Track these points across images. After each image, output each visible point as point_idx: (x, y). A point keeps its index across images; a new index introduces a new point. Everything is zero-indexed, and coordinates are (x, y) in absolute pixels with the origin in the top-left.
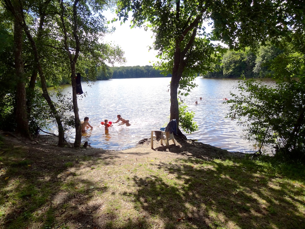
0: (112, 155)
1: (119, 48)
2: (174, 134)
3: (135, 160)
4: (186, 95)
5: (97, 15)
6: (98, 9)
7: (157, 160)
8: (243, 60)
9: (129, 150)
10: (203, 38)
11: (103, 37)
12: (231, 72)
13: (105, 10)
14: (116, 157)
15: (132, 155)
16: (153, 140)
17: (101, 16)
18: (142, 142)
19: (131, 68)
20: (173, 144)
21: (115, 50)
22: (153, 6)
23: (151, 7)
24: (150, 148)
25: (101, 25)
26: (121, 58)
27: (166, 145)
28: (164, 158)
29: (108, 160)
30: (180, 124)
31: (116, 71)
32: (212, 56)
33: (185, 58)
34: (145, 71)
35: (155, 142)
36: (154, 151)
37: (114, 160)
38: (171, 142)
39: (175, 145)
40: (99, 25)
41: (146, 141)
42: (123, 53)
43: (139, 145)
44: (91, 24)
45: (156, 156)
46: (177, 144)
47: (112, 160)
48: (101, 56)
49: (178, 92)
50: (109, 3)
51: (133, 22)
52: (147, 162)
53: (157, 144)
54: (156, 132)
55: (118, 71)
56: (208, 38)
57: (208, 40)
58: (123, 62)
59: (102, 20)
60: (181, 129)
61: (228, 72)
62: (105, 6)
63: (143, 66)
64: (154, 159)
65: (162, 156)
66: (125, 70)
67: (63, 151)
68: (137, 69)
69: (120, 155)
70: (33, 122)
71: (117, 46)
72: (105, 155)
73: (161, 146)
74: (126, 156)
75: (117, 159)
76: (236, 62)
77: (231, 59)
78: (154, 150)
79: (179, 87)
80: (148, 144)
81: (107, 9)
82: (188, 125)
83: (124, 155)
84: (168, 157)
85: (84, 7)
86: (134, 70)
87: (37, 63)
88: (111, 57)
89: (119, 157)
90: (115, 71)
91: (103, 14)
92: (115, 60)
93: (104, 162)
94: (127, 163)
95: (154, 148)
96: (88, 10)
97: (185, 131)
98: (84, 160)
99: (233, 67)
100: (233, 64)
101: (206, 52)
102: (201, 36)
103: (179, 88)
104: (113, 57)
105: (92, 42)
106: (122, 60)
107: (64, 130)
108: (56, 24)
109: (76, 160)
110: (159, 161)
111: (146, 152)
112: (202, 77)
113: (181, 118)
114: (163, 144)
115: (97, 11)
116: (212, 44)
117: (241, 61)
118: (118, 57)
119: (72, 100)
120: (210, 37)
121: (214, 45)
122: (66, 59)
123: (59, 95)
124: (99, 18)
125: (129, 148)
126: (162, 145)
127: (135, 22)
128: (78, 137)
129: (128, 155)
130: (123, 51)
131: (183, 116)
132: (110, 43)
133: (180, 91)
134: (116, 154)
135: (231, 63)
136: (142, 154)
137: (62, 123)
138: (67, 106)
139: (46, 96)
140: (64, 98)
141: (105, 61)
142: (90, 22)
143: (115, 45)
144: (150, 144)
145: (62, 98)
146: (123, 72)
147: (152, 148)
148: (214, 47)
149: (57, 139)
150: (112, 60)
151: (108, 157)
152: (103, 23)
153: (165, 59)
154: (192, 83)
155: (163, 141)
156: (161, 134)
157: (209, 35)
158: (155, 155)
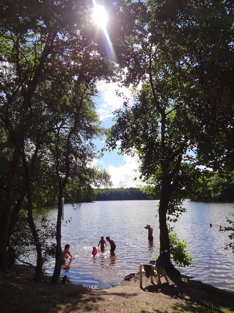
0: (95, 297)
1: (106, 172)
2: (166, 269)
3: (123, 305)
4: (175, 221)
5: (87, 143)
6: (88, 138)
7: (149, 306)
8: (231, 183)
9: (114, 288)
10: (188, 163)
11: (91, 162)
12: (220, 194)
13: (94, 139)
14: (100, 299)
15: (118, 297)
16: (141, 277)
17: (91, 144)
18: (128, 278)
19: (115, 190)
20: (166, 282)
21: (101, 174)
22: (140, 135)
23: (137, 137)
24: (138, 287)
25: (90, 151)
26: (107, 182)
27: (157, 283)
28: (157, 302)
29: (90, 303)
30: (172, 256)
31: (100, 193)
32: (200, 180)
33: (172, 183)
34: (129, 194)
35: (144, 278)
36: (144, 292)
37: (97, 303)
38: (163, 280)
39: (168, 283)
40: (88, 152)
41: (133, 277)
42: (110, 177)
43: (125, 282)
44: (81, 150)
45: (147, 299)
46: (171, 283)
47: (95, 303)
48: (88, 180)
49: (167, 218)
50: (98, 133)
51: (121, 149)
52: (138, 309)
53: (147, 282)
54: (145, 266)
55: (102, 193)
56: (193, 162)
57: (194, 165)
58: (109, 186)
59: (92, 147)
60: (173, 263)
61: (217, 195)
62: (95, 135)
63: (127, 189)
64: (145, 303)
65: (154, 299)
66: (109, 192)
67: (39, 288)
68: (120, 192)
69: (104, 296)
70: (11, 249)
71: (104, 170)
72: (86, 296)
73: (151, 284)
74: (112, 298)
75: (100, 303)
76: (223, 184)
77: (217, 181)
78: (144, 290)
79: (168, 212)
80: (136, 281)
81: (96, 138)
82: (181, 257)
83: (109, 296)
84: (162, 302)
85: (76, 137)
86: (118, 192)
87: (28, 187)
88: (97, 180)
89: (103, 300)
90: (98, 193)
91: (92, 142)
92: (102, 183)
93: (85, 305)
94: (113, 309)
95: (144, 287)
96: (79, 139)
97: (178, 264)
98: (62, 303)
99: (221, 190)
100: (221, 187)
101: (194, 177)
102: (186, 162)
103: (168, 214)
104: (99, 180)
105: (80, 167)
106: (108, 184)
107: (43, 260)
108: (49, 151)
109: (54, 302)
110: (151, 307)
111: (134, 292)
112: (189, 200)
113: (173, 248)
114: (154, 282)
115: (87, 140)
116: (198, 169)
117: (229, 183)
118: (104, 181)
119: (56, 225)
120: (195, 162)
121: (201, 170)
122: (54, 182)
123: (44, 220)
124: (89, 145)
125: (113, 286)
126: (152, 282)
127: (122, 150)
128: (57, 269)
129: (113, 296)
130: (109, 175)
131: (175, 246)
132: (98, 167)
133: (169, 217)
134: (99, 294)
135: (218, 185)
136: (129, 295)
137: (42, 252)
138: (50, 233)
139: (30, 221)
140: (48, 224)
141: (91, 185)
142: (80, 149)
143: (102, 170)
144: (138, 281)
145: (46, 224)
146: (107, 194)
147: (141, 287)
148: (201, 171)
149: (33, 271)
150: (99, 184)
151: (90, 298)
152: (92, 150)
153: (152, 184)
154: (181, 208)
155: (153, 277)
156: (151, 268)
157: (194, 161)
158: (146, 297)
